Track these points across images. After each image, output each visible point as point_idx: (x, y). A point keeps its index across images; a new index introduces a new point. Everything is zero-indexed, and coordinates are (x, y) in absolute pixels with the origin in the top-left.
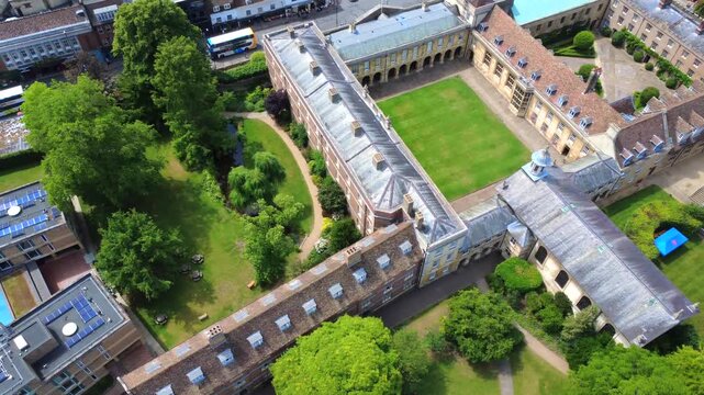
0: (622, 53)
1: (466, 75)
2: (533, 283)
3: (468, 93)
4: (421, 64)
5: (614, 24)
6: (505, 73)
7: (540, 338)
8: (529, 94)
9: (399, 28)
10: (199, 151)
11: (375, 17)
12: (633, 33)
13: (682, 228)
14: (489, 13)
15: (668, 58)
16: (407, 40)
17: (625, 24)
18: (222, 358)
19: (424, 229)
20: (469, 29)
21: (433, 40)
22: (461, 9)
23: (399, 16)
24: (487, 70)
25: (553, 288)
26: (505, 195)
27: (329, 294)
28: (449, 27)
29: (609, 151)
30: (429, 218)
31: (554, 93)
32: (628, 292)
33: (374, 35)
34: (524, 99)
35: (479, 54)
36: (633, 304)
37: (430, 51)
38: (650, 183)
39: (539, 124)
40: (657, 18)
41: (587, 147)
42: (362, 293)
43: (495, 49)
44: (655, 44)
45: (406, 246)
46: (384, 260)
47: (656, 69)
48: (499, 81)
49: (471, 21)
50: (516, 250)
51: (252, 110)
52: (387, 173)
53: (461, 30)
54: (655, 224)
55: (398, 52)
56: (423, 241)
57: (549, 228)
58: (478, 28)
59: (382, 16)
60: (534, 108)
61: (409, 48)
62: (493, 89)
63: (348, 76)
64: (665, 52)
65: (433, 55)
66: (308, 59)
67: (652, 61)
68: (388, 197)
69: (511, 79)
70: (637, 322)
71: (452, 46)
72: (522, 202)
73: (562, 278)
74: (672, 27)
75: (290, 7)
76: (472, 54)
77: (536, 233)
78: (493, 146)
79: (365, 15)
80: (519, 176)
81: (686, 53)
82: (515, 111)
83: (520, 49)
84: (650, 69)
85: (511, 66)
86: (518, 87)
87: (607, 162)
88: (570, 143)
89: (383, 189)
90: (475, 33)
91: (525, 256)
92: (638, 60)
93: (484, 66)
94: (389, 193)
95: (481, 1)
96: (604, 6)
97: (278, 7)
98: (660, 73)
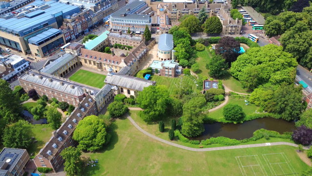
0: (118, 49)
1: (82, 68)
2: (124, 97)
3: (85, 72)
4: (68, 70)
5: (113, 44)
6: (92, 62)
7: (132, 107)
8: (101, 63)
9: (57, 63)
11: (49, 63)
12: (118, 43)
13: (148, 73)
14: (80, 50)
15: (128, 45)
16: (62, 65)
17: (115, 42)
18: (59, 139)
19: (92, 94)
20: (77, 57)
21: (69, 62)
22: (72, 53)
23: (54, 61)
24: (88, 64)
25: (128, 96)
26: (107, 82)
27: (77, 116)
28: (71, 57)
29: (125, 65)
30: (92, 92)
31: (106, 60)
32: (141, 85)
33: (52, 67)
34: (100, 66)
35: (83, 62)
36: (144, 86)
37: (69, 66)
40: (121, 38)
41: (120, 68)
42: (85, 113)
43: (86, 58)
44: (124, 43)
45: (90, 100)
46: (86, 104)
48: (92, 65)
49: (76, 54)
50: (116, 93)
51: (24, 101)
52: (76, 88)
53: (75, 58)
54: (142, 75)
55: (60, 68)
56: (93, 97)
57: (120, 83)
58: (79, 55)
59: (51, 62)
60: (104, 67)
61: (63, 67)
62: (91, 68)
63: (51, 76)
64: (127, 44)
66: (37, 77)
67: (126, 48)
68: (79, 93)
69: (94, 63)
71: (75, 63)
72: (111, 81)
73: (129, 92)
74: (125, 38)
75: (18, 73)
76: (81, 63)
77: (118, 85)
78: (99, 79)
79: (45, 64)
80: (108, 77)
81: (131, 42)
82: (100, 70)
83: (93, 55)
84: (126, 49)
85: (93, 60)
86: (97, 63)
87: (125, 67)
88: (116, 69)
89: (77, 92)
90: (79, 57)
91: (119, 93)
92: (123, 49)
93: (86, 64)
95: (76, 48)
96: (108, 40)
97: (14, 74)
98: (129, 49)
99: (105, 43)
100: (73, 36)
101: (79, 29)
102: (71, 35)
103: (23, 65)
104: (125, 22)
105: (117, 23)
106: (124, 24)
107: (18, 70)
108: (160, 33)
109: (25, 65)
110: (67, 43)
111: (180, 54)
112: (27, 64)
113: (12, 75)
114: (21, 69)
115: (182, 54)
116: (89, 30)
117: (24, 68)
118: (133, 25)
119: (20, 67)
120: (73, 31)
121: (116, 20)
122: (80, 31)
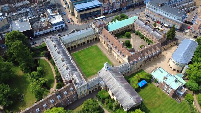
0: (138, 37)
1: (98, 45)
2: (107, 96)
3: (98, 49)
4: (86, 42)
5: (136, 30)
7: (108, 110)
8: (111, 49)
9: (79, 34)
10: (26, 68)
11: (74, 32)
12: (140, 32)
13: (146, 80)
14: (102, 29)
15: (147, 37)
16: (81, 37)
17: (138, 29)
19: (76, 84)
20: (97, 33)
21: (88, 36)
22: (95, 28)
23: (79, 31)
26: (99, 74)
27: (50, 102)
28: (92, 33)
29: (127, 62)
30: (78, 81)
31: (116, 48)
32: (125, 97)
33: (73, 36)
35: (101, 39)
36: (126, 99)
37: (88, 39)
38: (141, 69)
39: (114, 56)
40: (144, 28)
42: (59, 101)
43: (103, 38)
44: (144, 34)
45: (71, 89)
46: (65, 93)
47: (146, 40)
48: (105, 45)
49: (97, 31)
50: (103, 88)
51: (42, 57)
53: (95, 34)
54: (139, 79)
55: (79, 40)
56: (76, 87)
57: (109, 82)
58: (99, 33)
59: (76, 31)
60: (112, 52)
61: (82, 39)
62: (104, 48)
63: (63, 47)
65: (89, 40)
66: (53, 43)
67: (145, 38)
68: (68, 77)
69: (107, 45)
70: (127, 104)
71: (94, 38)
72: (103, 76)
74: (147, 30)
75: (55, 30)
76: (99, 39)
77: (106, 83)
79: (71, 32)
80: (103, 69)
81: (150, 36)
82: (109, 53)
83: (109, 38)
84: (144, 40)
85: (107, 42)
86: (108, 47)
87: (126, 64)
88: (120, 60)
89: (67, 75)
90: (99, 34)
91: (106, 89)
92: (142, 38)
93: (102, 42)
94: (68, 76)
95: (100, 26)
96: (133, 25)
97: (52, 30)
98: (147, 41)
99: (128, 27)
100: (110, 11)
101: (118, 6)
102: (108, 9)
103: (60, 26)
104: (158, 12)
105: (151, 10)
106: (156, 13)
107: (56, 28)
108: (188, 34)
109: (62, 26)
110: (103, 15)
111: (193, 74)
112: (64, 25)
113: (50, 30)
114: (58, 28)
115: (194, 76)
116: (127, 9)
117: (60, 27)
118: (165, 17)
119: (58, 26)
120: (112, 6)
121: (151, 7)
122: (118, 8)
